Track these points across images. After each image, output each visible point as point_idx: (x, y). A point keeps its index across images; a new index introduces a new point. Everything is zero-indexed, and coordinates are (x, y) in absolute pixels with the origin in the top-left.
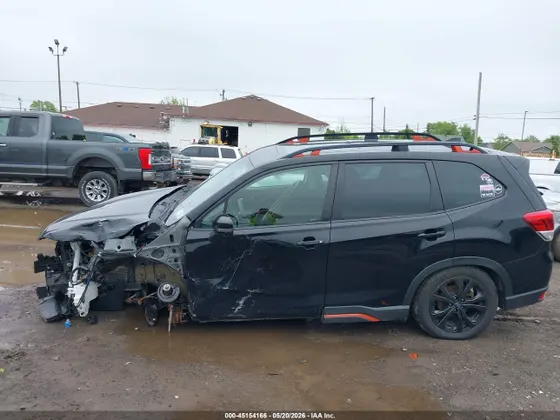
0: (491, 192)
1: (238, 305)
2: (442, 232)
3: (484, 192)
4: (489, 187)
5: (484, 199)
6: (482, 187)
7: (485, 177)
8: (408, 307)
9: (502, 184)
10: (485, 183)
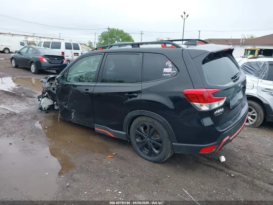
0: (170, 73)
1: (72, 116)
2: (136, 94)
3: (165, 73)
4: (168, 70)
5: (164, 77)
6: (165, 70)
7: (169, 63)
8: (125, 133)
9: (177, 68)
10: (167, 67)
